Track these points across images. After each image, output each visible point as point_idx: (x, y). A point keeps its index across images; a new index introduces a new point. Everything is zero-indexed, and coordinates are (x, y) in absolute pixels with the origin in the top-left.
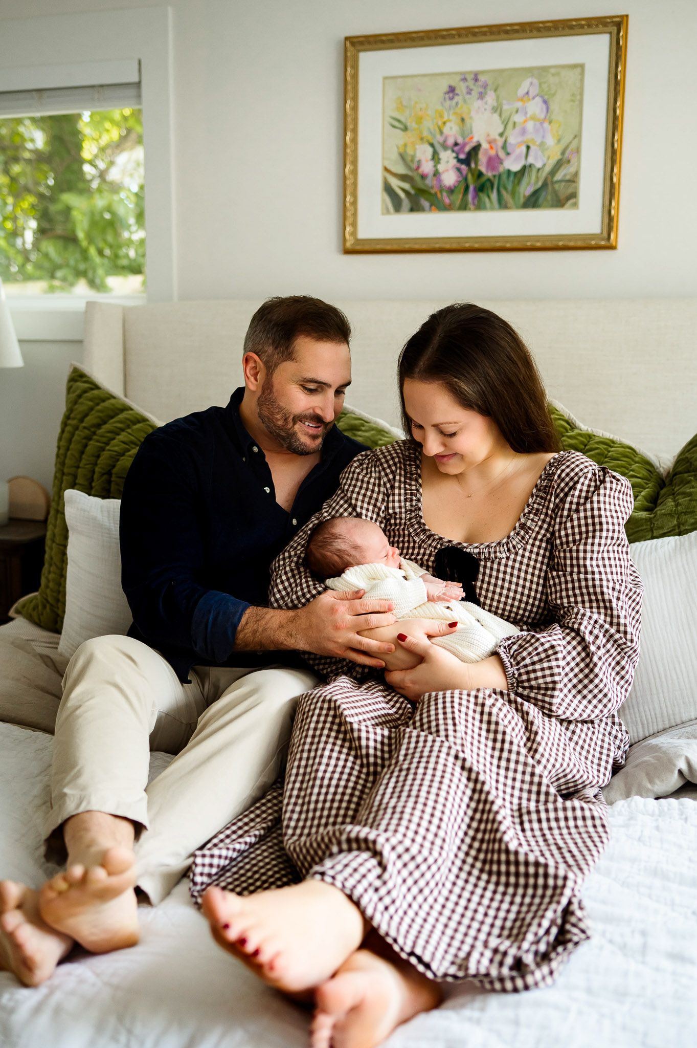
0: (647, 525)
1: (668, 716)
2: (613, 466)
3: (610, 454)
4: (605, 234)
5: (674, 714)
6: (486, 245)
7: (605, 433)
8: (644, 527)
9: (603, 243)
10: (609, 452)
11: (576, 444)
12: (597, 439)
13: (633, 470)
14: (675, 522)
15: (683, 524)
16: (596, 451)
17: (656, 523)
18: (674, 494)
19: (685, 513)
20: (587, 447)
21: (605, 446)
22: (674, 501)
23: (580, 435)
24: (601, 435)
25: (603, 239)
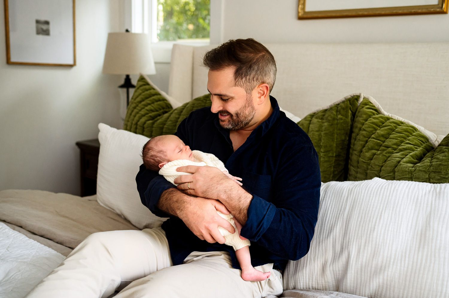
0: (409, 175)
1: (387, 285)
2: (397, 137)
3: (397, 129)
4: (440, 6)
5: (390, 286)
6: (371, 13)
7: (399, 117)
8: (408, 176)
9: (438, 10)
10: (397, 128)
11: (377, 122)
12: (391, 120)
13: (409, 140)
14: (427, 177)
15: (432, 179)
16: (388, 127)
17: (415, 175)
18: (432, 157)
19: (435, 172)
20: (384, 125)
21: (395, 125)
22: (431, 162)
23: (382, 117)
24: (396, 119)
25: (438, 8)
